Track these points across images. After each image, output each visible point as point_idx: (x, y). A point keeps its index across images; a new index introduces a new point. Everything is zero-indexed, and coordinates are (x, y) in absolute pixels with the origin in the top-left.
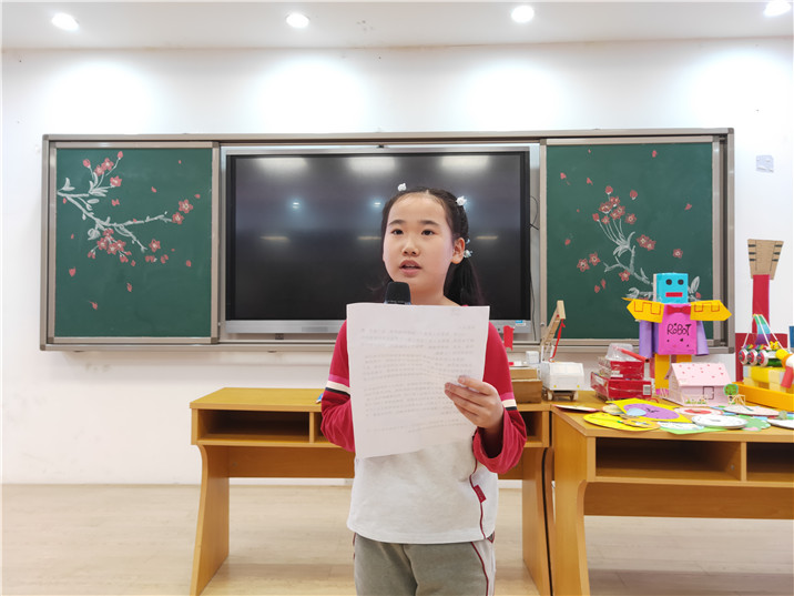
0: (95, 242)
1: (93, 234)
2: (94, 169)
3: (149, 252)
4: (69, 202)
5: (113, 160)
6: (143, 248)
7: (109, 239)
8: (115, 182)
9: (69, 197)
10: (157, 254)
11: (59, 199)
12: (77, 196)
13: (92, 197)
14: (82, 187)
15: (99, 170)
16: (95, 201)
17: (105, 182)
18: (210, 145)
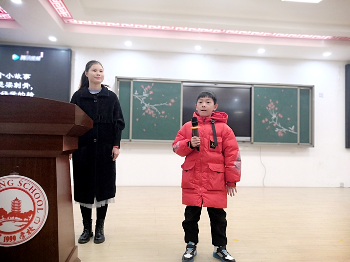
0: (144, 111)
1: (144, 108)
2: (145, 88)
3: (161, 114)
4: (136, 98)
5: (151, 85)
6: (159, 113)
7: (149, 110)
8: (151, 92)
9: (137, 97)
10: (164, 115)
11: (134, 97)
12: (139, 96)
13: (144, 97)
14: (141, 93)
15: (146, 88)
16: (145, 98)
17: (148, 92)
18: (180, 82)
